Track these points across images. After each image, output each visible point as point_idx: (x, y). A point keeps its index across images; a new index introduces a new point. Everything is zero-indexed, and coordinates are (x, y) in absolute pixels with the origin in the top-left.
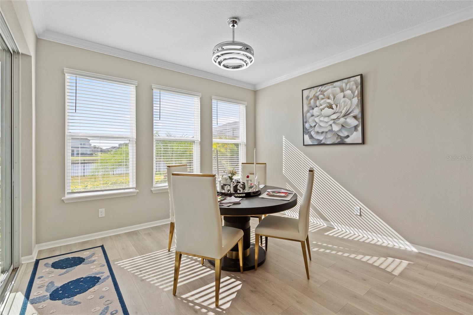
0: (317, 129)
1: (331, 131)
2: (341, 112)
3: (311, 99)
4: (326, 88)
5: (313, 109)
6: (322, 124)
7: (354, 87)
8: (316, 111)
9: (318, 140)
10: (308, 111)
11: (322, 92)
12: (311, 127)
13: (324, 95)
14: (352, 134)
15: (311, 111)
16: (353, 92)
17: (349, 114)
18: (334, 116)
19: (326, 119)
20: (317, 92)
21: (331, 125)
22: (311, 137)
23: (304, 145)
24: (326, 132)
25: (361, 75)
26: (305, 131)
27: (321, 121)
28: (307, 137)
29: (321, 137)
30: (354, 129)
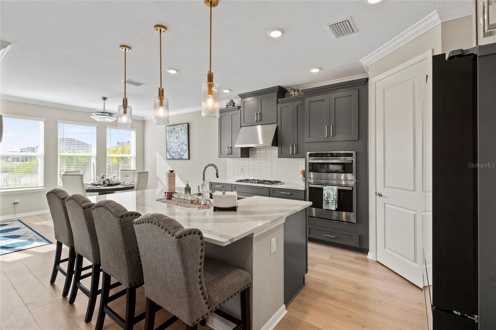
0: (172, 150)
1: (177, 151)
2: (181, 142)
3: (170, 132)
4: (175, 127)
5: (170, 138)
6: (174, 147)
7: (185, 129)
8: (171, 139)
9: (172, 156)
10: (168, 139)
11: (174, 129)
12: (170, 148)
13: (174, 131)
14: (185, 154)
15: (170, 139)
16: (185, 132)
17: (184, 143)
18: (178, 144)
19: (176, 145)
20: (172, 129)
21: (177, 148)
22: (170, 154)
23: (167, 159)
24: (176, 152)
25: (188, 124)
26: (167, 151)
27: (173, 145)
28: (168, 154)
29: (173, 155)
30: (185, 151)
